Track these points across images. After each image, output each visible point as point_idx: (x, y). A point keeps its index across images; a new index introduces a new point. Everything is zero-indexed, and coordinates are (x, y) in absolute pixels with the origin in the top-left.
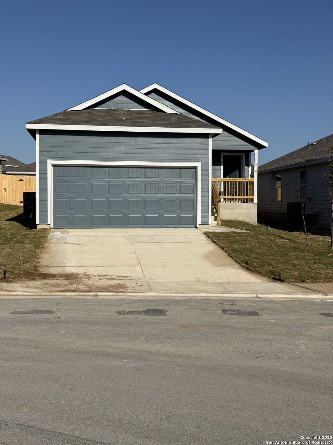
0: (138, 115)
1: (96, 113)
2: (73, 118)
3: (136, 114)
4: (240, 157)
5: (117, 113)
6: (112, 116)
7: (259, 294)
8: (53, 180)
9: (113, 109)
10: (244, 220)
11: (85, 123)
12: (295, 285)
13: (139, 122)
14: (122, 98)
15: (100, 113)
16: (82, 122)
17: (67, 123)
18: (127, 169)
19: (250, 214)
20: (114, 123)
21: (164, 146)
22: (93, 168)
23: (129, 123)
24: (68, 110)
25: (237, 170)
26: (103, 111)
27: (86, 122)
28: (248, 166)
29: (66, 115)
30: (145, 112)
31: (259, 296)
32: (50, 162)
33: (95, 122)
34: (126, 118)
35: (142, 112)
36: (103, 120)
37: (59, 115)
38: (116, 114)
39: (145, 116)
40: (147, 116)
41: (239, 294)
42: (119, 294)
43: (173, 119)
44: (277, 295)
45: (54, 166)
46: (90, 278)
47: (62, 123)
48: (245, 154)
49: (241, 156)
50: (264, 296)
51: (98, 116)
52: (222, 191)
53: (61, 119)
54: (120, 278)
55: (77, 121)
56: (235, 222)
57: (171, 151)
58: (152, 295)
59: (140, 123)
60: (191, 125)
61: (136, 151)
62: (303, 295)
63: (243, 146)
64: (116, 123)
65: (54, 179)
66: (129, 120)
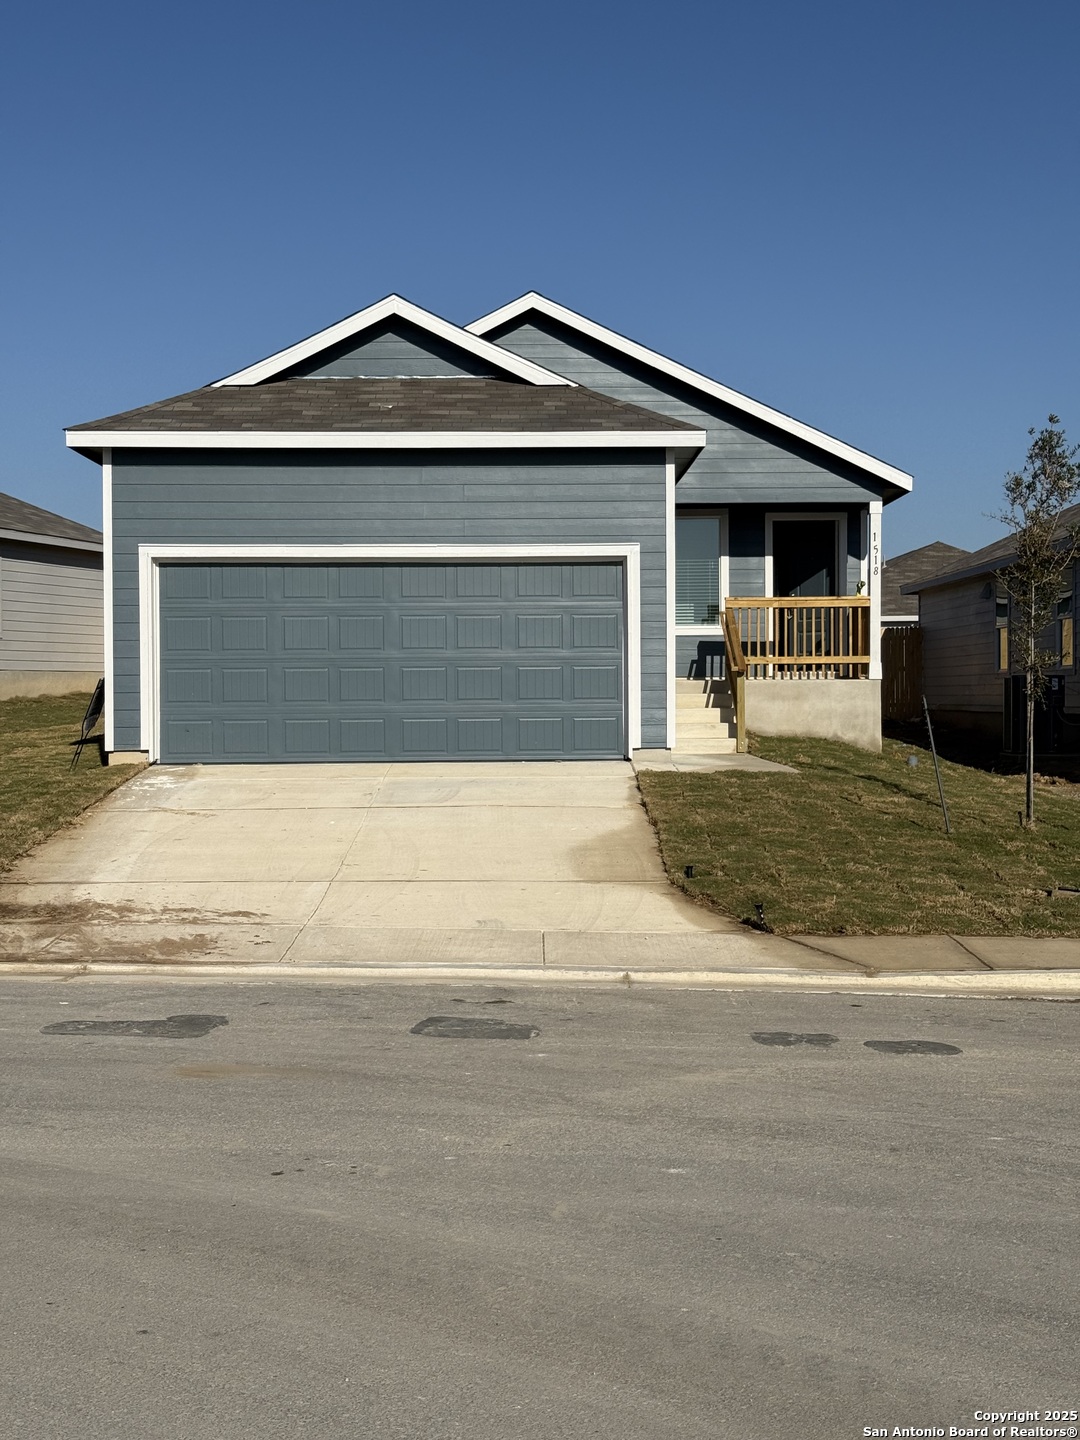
0: (438, 396)
1: (301, 392)
2: (222, 409)
3: (431, 392)
4: (830, 527)
5: (372, 389)
6: (351, 401)
7: (636, 971)
8: (160, 608)
9: (363, 377)
10: (836, 735)
11: (257, 425)
12: (799, 943)
13: (432, 416)
14: (391, 342)
15: (314, 392)
16: (247, 421)
17: (200, 425)
18: (397, 569)
19: (857, 717)
20: (352, 421)
21: (514, 491)
22: (286, 568)
23: (402, 420)
24: (214, 385)
25: (822, 569)
26: (328, 385)
27: (261, 421)
28: (859, 557)
29: (204, 401)
30: (464, 384)
31: (634, 976)
32: (147, 553)
33: (289, 421)
34: (396, 404)
35: (455, 385)
36: (319, 413)
37: (182, 401)
38: (366, 393)
39: (460, 396)
40: (465, 396)
41: (568, 969)
42: (159, 968)
43: (549, 403)
44: (696, 973)
45: (163, 563)
46: (127, 919)
47: (184, 425)
48: (846, 515)
49: (832, 523)
50: (653, 977)
51: (306, 400)
52: (771, 639)
53: (183, 413)
54: (227, 919)
55: (232, 418)
56: (804, 741)
57: (539, 509)
58: (270, 972)
59: (434, 420)
60: (603, 421)
61: (425, 510)
62: (790, 974)
63: (832, 489)
64: (357, 421)
65: (163, 606)
66: (401, 412)
